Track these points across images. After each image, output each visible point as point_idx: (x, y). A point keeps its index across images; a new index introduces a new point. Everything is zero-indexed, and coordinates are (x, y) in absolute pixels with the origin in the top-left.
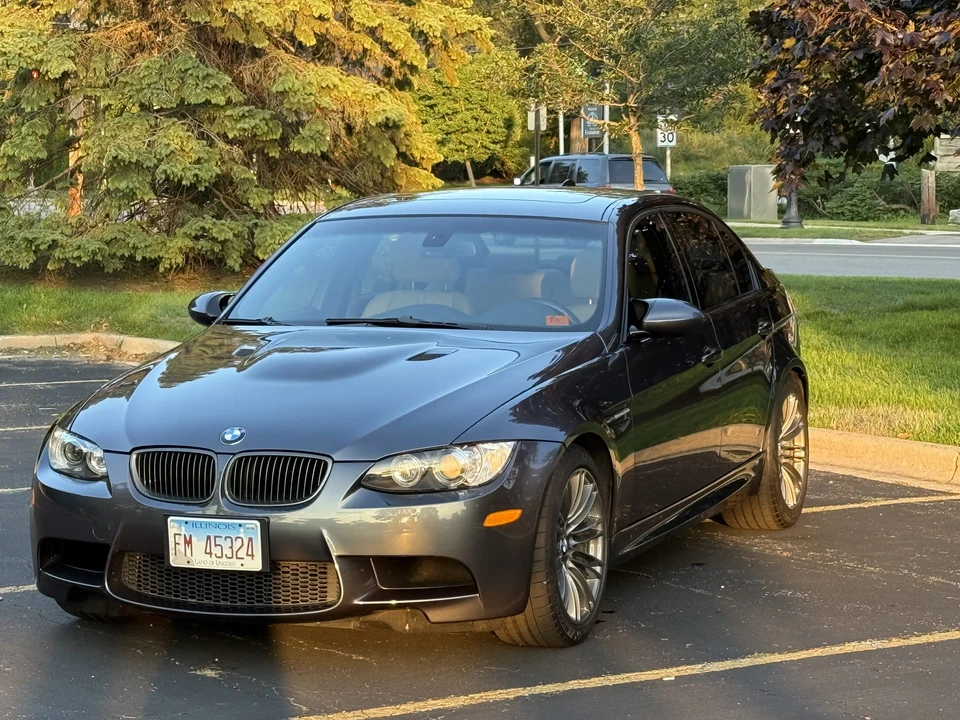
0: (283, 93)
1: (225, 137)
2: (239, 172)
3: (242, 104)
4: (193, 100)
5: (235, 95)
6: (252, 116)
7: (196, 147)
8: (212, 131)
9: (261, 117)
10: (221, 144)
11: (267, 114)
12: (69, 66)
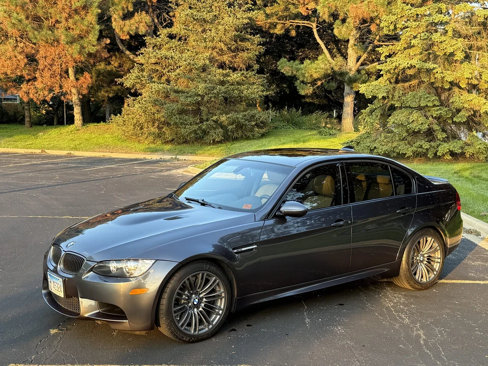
0: (453, 102)
1: (432, 116)
2: (436, 127)
3: (438, 106)
4: (422, 105)
5: (437, 103)
6: (442, 110)
7: (422, 119)
8: (429, 114)
9: (444, 110)
10: (431, 119)
11: (446, 109)
12: (385, 94)
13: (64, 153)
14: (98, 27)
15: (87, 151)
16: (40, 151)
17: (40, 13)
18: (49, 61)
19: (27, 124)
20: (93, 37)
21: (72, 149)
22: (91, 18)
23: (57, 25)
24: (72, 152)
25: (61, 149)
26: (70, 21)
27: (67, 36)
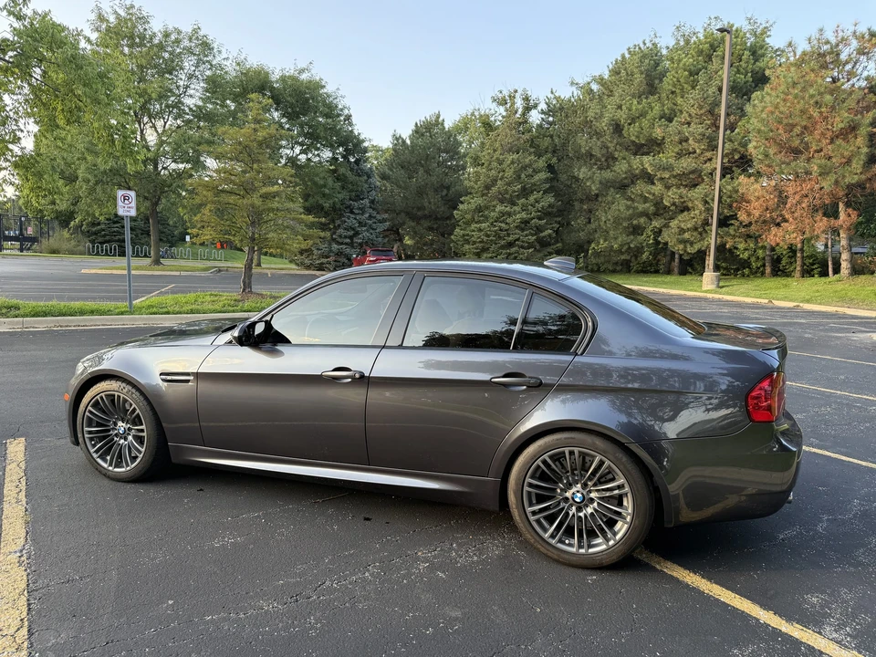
13: (791, 304)
14: (865, 150)
15: (820, 304)
16: (766, 301)
17: (796, 143)
18: (797, 197)
19: (797, 274)
20: (857, 165)
21: (802, 302)
22: (860, 141)
23: (816, 155)
24: (801, 305)
25: (791, 301)
26: (829, 147)
27: (820, 167)
